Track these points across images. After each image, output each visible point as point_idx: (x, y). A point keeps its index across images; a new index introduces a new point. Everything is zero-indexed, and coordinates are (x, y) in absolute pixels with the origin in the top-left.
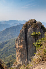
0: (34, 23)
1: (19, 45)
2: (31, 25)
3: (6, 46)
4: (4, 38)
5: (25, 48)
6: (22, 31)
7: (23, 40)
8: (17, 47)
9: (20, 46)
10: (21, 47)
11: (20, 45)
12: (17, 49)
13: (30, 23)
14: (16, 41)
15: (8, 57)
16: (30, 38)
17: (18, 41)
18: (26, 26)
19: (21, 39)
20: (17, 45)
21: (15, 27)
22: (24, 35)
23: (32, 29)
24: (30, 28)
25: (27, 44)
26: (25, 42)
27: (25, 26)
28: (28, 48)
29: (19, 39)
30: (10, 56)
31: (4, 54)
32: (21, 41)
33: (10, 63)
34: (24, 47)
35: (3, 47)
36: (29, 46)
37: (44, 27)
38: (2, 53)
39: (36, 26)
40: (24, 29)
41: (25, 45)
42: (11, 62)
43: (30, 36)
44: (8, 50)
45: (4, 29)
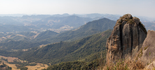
0: (130, 18)
1: (112, 45)
2: (127, 21)
3: (88, 42)
4: (85, 33)
5: (120, 49)
6: (117, 28)
7: (117, 39)
8: (110, 47)
9: (113, 47)
10: (115, 47)
11: (114, 45)
12: (109, 50)
13: (126, 19)
14: (108, 41)
15: (89, 56)
16: (125, 37)
17: (111, 41)
18: (121, 23)
19: (114, 38)
20: (110, 44)
21: (97, 21)
22: (119, 32)
23: (128, 26)
24: (126, 25)
25: (122, 44)
26: (120, 41)
27: (119, 22)
28: (123, 49)
29: (113, 38)
30: (92, 55)
31: (85, 52)
32: (115, 40)
33: (93, 64)
34: (118, 47)
35: (84, 44)
36: (124, 46)
37: (141, 24)
38: (83, 51)
39: (133, 23)
40: (118, 25)
41: (120, 45)
42: (94, 62)
43: (126, 35)
44: (90, 47)
45: (85, 23)
